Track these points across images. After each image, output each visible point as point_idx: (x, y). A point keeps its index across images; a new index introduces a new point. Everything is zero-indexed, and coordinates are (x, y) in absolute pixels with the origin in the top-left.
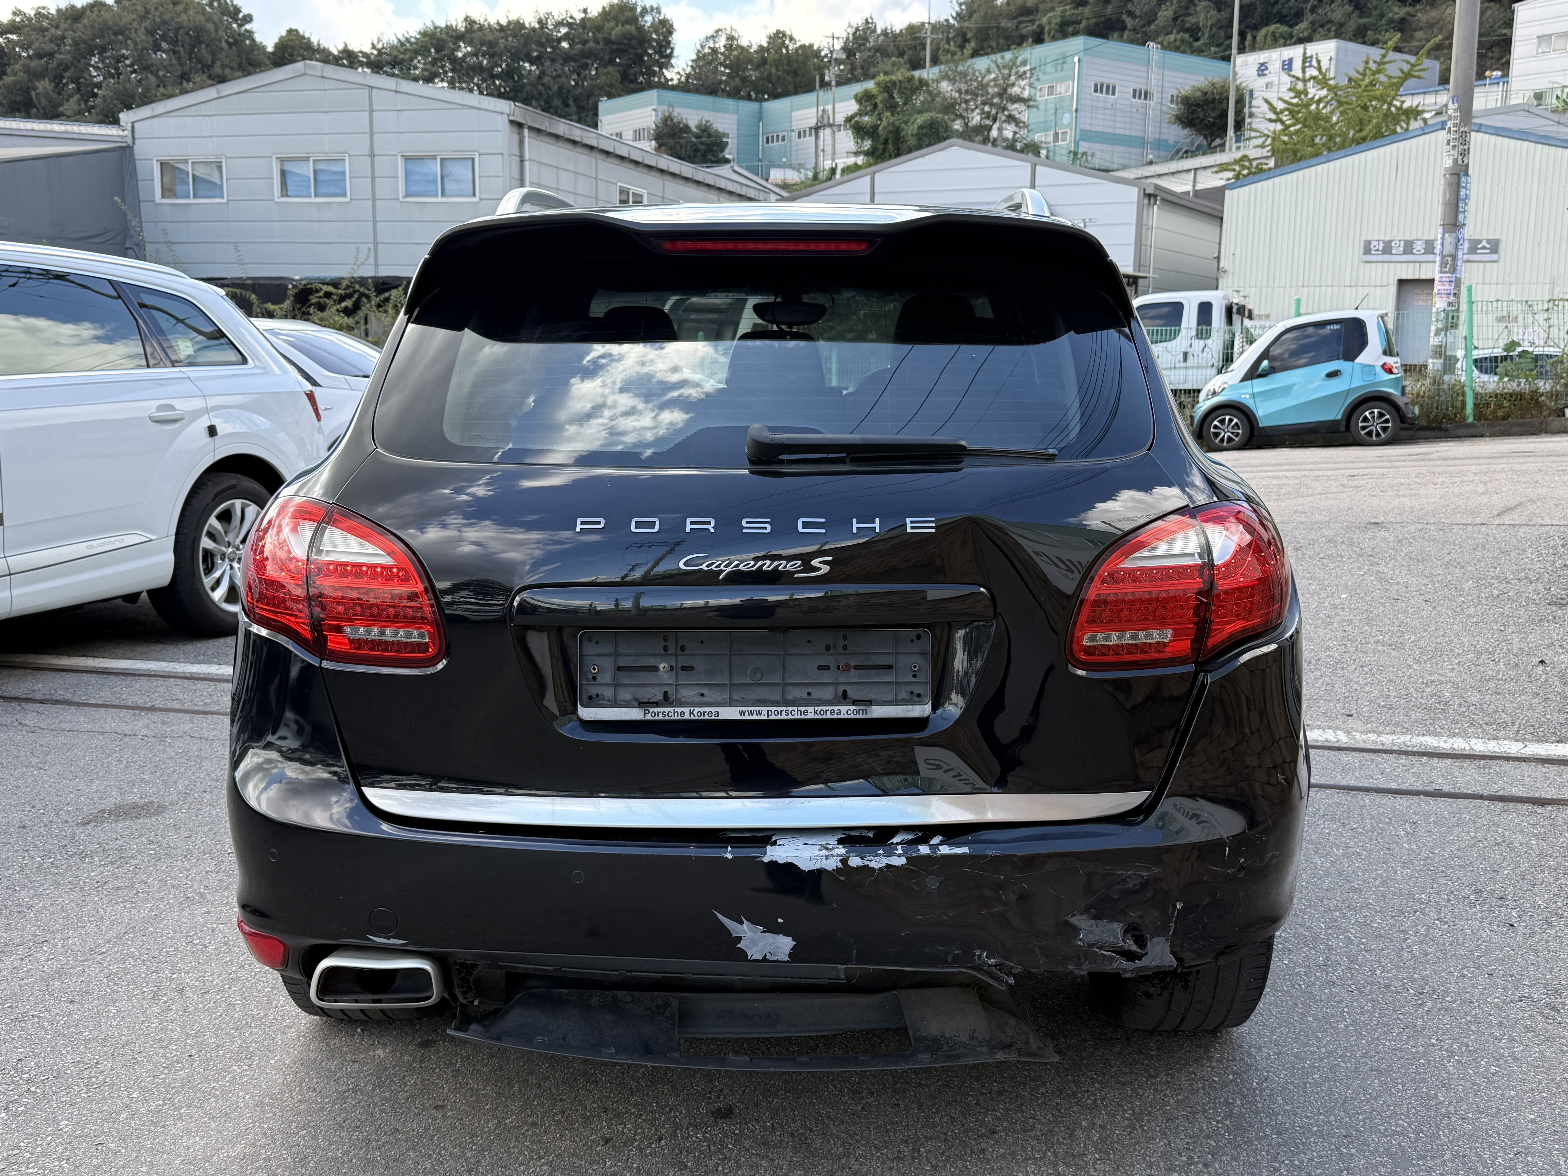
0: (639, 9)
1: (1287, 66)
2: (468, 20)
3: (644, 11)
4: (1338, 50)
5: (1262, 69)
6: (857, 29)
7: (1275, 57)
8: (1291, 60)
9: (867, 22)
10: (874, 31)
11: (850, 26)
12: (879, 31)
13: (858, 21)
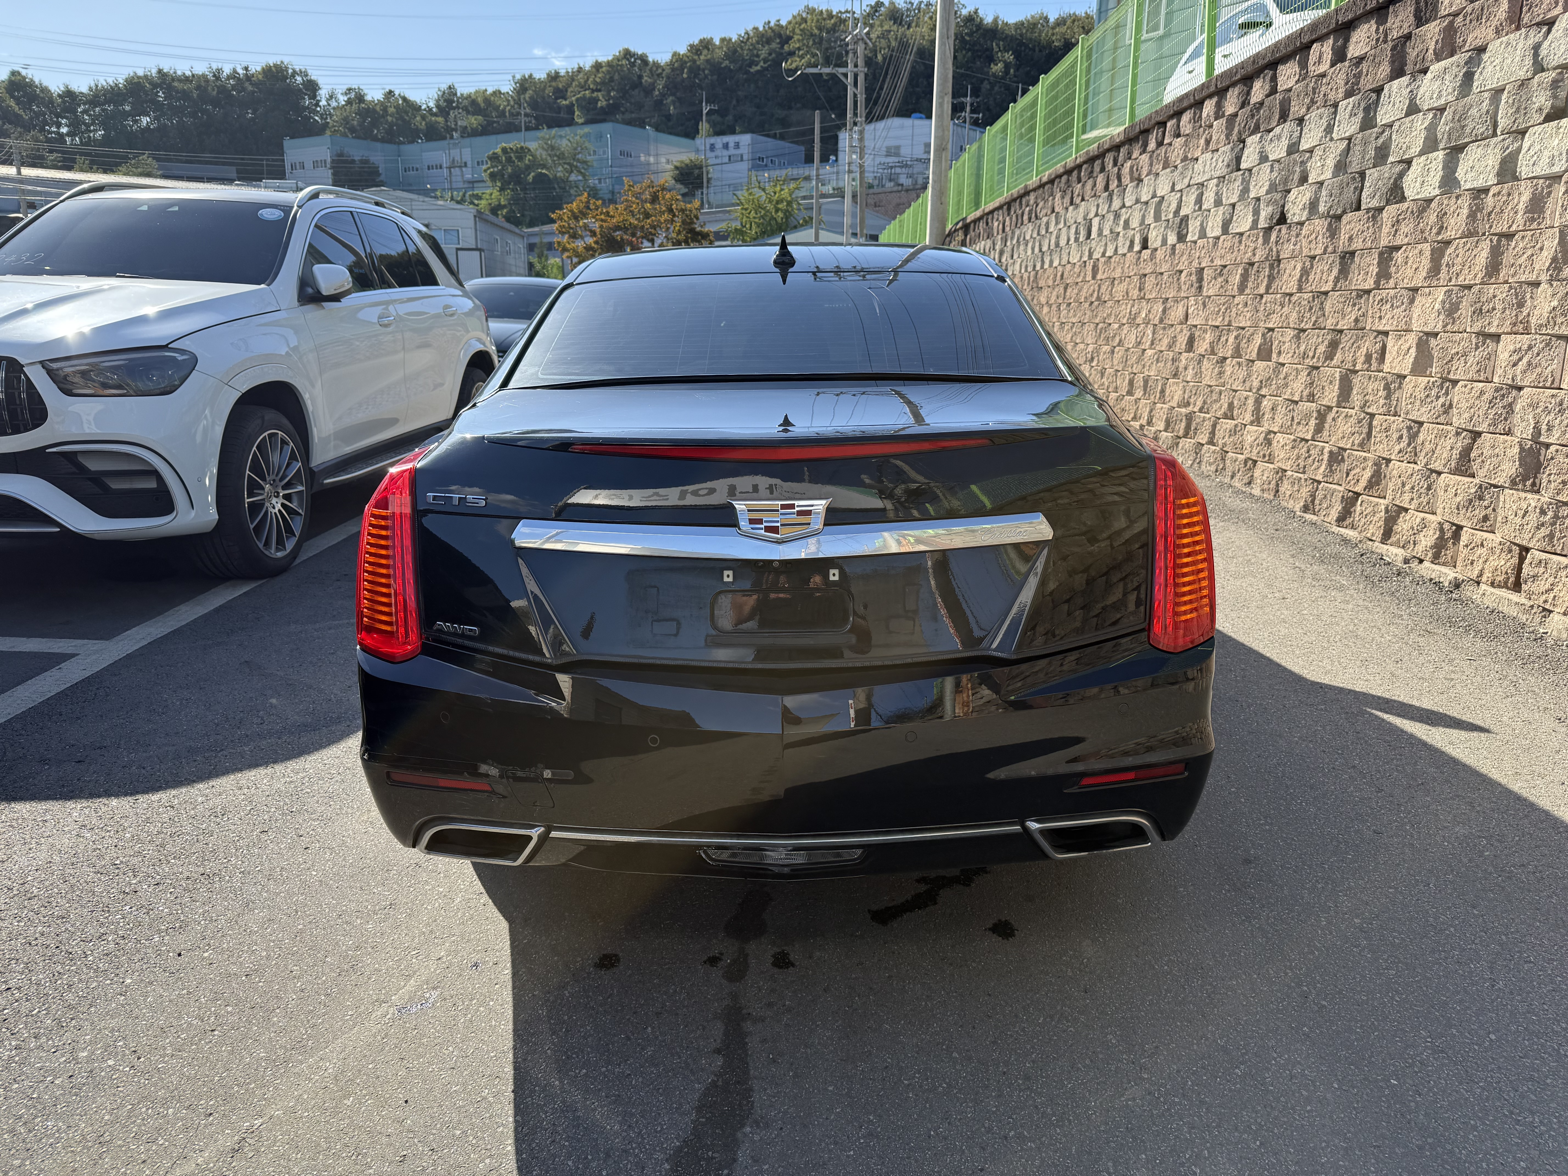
0: (290, 71)
1: (726, 146)
2: (160, 71)
3: (294, 72)
4: (752, 139)
5: (712, 147)
6: (444, 93)
7: (719, 141)
8: (727, 143)
9: (450, 87)
10: (456, 94)
11: (439, 90)
12: (459, 95)
13: (444, 87)
